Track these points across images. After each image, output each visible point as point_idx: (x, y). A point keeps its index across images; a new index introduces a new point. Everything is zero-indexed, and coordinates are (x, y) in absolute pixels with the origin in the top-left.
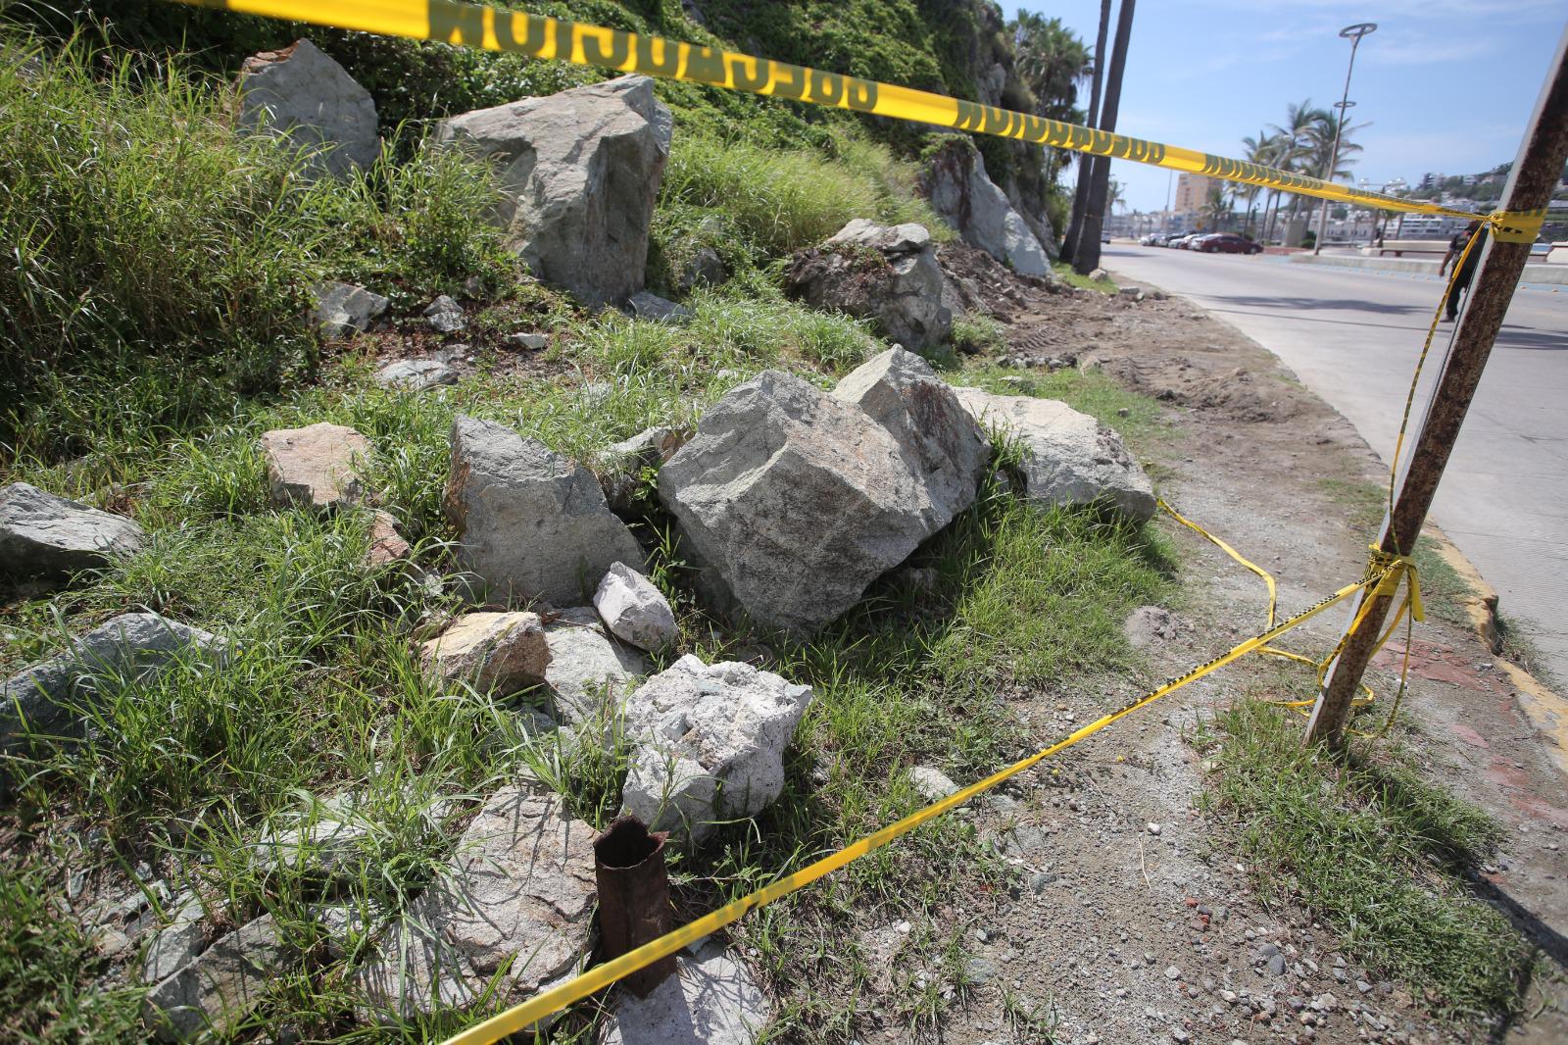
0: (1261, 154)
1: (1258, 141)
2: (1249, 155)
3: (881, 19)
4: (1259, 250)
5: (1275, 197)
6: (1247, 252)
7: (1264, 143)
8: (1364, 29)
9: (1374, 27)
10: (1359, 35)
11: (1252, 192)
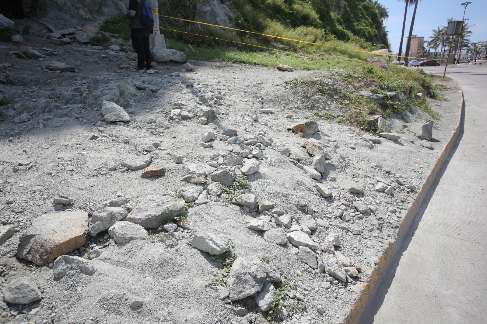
0: (439, 35)
1: (437, 30)
2: (435, 35)
3: (367, 24)
4: (439, 65)
5: (444, 48)
6: (435, 66)
7: (440, 31)
8: (467, 4)
9: (471, 3)
10: (467, 5)
11: (436, 46)
